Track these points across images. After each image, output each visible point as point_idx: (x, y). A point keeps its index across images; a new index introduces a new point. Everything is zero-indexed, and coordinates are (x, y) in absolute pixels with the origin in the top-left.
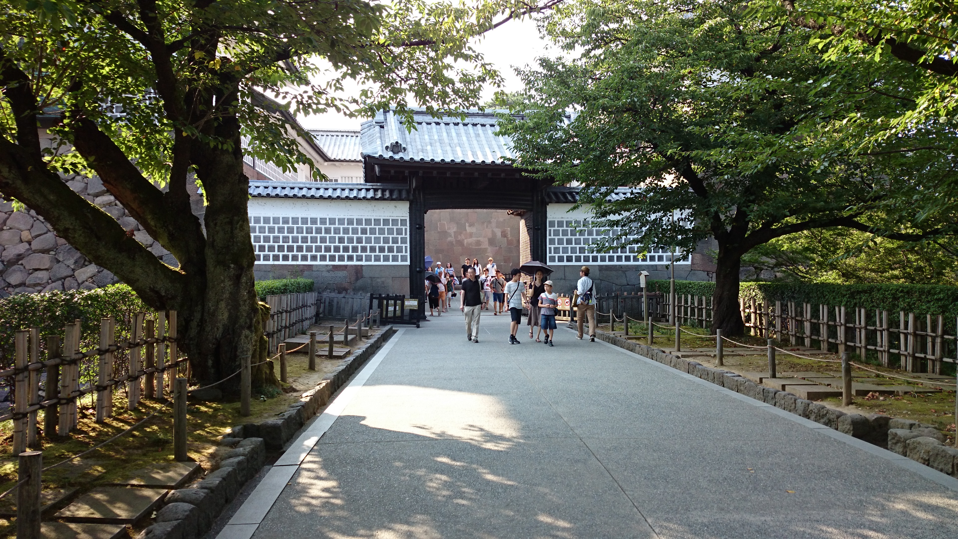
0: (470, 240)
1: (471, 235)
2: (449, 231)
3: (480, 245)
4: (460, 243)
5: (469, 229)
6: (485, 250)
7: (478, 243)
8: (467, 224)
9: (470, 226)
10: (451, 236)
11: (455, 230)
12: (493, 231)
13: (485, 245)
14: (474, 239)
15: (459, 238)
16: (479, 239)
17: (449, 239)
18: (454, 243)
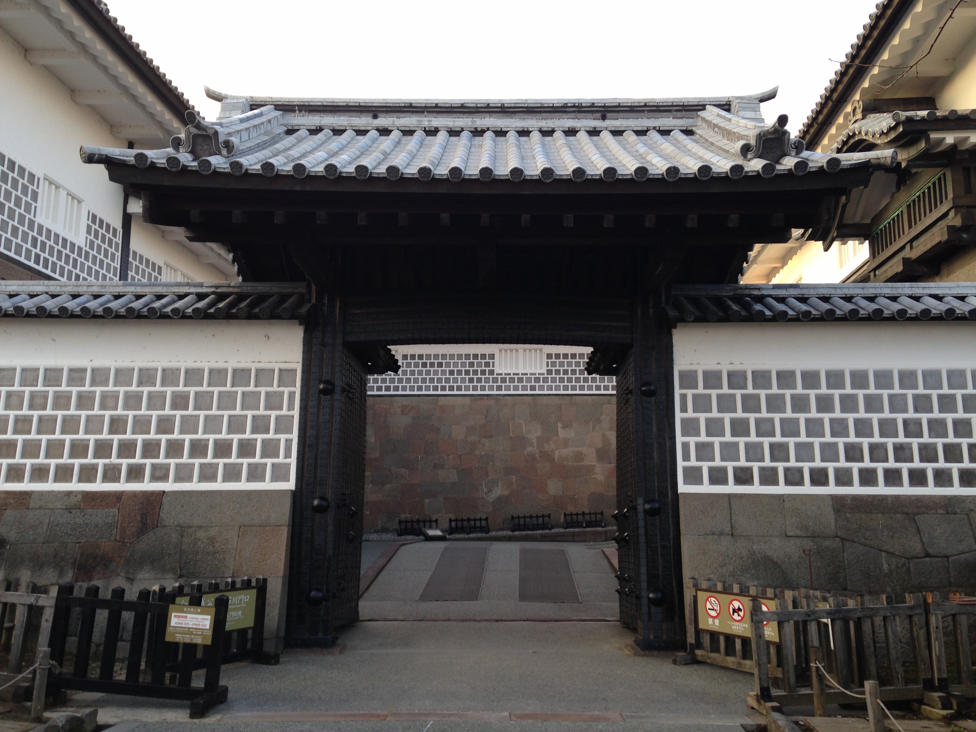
0: (564, 452)
1: (566, 443)
2: (529, 436)
3: (582, 460)
4: (548, 456)
5: (562, 433)
6: (590, 469)
7: (579, 456)
8: (559, 425)
9: (564, 427)
10: (531, 444)
11: (538, 434)
12: (604, 436)
13: (591, 460)
14: (572, 449)
15: (546, 448)
16: (580, 449)
17: (529, 449)
18: (537, 455)
